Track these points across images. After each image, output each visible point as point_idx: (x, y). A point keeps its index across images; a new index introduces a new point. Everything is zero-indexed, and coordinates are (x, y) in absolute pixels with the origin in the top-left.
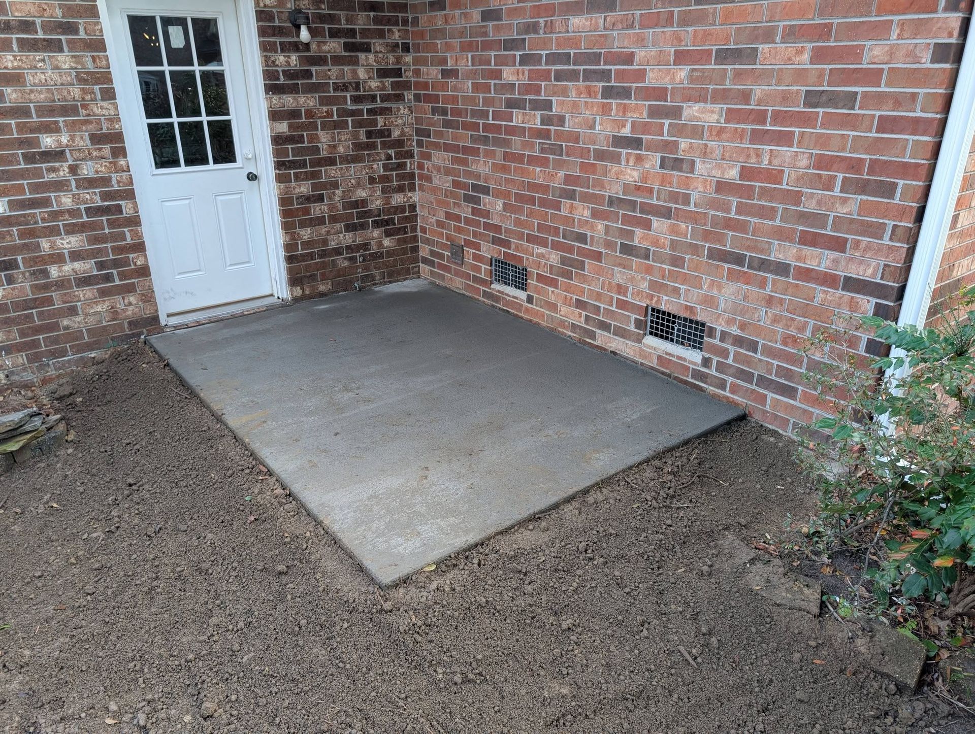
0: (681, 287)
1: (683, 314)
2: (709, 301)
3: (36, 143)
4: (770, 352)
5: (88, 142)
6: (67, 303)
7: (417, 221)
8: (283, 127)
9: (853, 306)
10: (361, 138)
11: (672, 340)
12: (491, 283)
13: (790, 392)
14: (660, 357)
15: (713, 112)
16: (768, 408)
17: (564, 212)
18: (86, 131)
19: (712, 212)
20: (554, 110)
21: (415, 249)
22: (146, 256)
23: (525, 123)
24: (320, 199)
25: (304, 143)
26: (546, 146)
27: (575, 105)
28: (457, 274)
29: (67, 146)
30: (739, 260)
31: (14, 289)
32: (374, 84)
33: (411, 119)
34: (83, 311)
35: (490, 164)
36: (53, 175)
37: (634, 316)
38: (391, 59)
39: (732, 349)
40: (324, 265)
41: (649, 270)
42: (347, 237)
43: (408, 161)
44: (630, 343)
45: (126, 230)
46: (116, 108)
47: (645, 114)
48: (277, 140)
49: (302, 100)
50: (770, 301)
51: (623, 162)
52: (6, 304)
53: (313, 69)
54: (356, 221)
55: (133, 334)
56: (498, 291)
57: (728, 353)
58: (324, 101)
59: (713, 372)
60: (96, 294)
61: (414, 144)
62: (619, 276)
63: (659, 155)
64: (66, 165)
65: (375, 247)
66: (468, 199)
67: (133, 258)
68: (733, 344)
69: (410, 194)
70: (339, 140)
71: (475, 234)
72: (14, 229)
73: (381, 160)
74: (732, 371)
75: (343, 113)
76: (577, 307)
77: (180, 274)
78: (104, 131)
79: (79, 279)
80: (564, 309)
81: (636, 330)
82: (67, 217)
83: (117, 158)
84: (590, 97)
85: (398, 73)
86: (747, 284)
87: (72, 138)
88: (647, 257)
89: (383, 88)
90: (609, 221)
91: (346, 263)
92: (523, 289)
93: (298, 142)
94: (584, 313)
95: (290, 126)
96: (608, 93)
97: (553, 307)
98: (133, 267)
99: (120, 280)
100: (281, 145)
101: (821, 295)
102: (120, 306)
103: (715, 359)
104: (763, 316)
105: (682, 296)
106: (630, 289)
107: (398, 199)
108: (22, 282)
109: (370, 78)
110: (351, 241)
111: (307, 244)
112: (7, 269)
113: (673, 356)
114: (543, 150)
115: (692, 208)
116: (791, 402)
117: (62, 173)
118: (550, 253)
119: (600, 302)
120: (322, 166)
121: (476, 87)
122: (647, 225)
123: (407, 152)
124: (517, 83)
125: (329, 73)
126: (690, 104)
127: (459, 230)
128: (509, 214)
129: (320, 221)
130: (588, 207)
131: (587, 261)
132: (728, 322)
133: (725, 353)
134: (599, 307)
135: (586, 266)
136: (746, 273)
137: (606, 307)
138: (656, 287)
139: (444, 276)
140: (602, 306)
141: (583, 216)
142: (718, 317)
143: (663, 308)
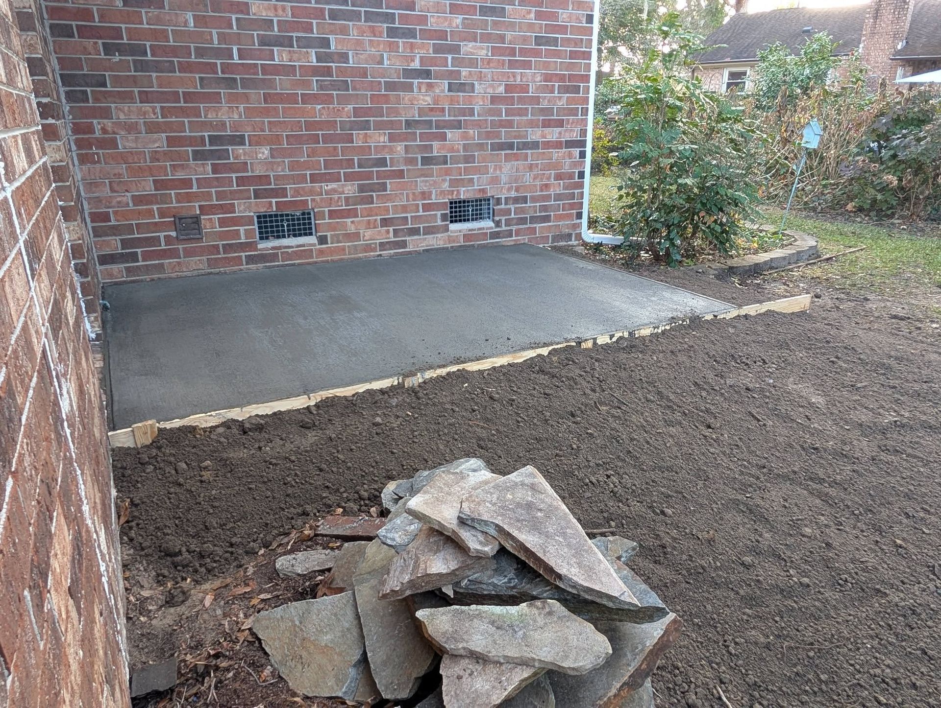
0: (475, 177)
1: (478, 196)
2: (494, 181)
4: (534, 199)
9: (570, 155)
11: (468, 220)
12: (255, 244)
13: (547, 219)
14: (465, 236)
15: (483, 49)
16: (538, 235)
17: (358, 143)
19: (490, 118)
20: (333, 47)
23: (294, 61)
26: (326, 83)
27: (359, 43)
30: (511, 146)
35: (241, 109)
37: (439, 213)
39: (512, 207)
41: (448, 172)
44: (439, 235)
47: (431, 51)
50: (531, 167)
51: (415, 90)
56: (273, 248)
57: (511, 211)
59: (504, 228)
62: (422, 185)
63: (446, 82)
66: (198, 156)
68: (513, 204)
71: (220, 195)
74: (515, 221)
76: (382, 226)
80: (368, 234)
81: (443, 223)
84: (375, 36)
86: (517, 160)
88: (446, 163)
90: (407, 141)
92: (306, 235)
94: (391, 229)
96: (392, 32)
97: (356, 236)
101: (557, 154)
103: (503, 219)
104: (528, 178)
105: (476, 183)
106: (434, 192)
113: (475, 230)
114: (321, 88)
115: (476, 118)
116: (549, 224)
118: (343, 186)
119: (406, 212)
121: (202, 22)
122: (443, 137)
124: (275, 20)
126: (465, 43)
127: (189, 198)
128: (279, 160)
130: (385, 134)
131: (388, 181)
132: (509, 189)
133: (509, 212)
134: (407, 217)
135: (388, 186)
136: (515, 154)
137: (413, 214)
138: (454, 183)
139: (162, 264)
140: (409, 215)
141: (379, 142)
142: (502, 189)
143: (462, 197)
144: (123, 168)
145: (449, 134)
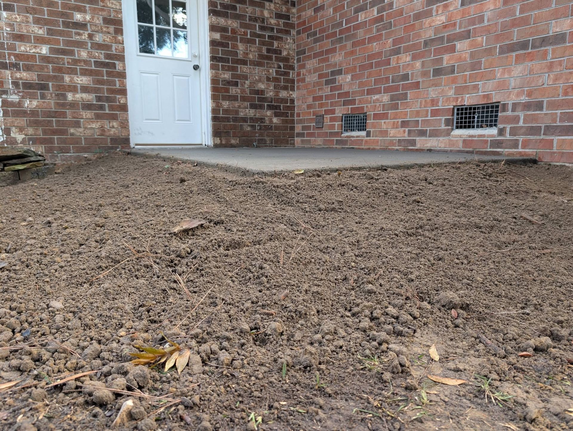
0: (479, 83)
1: (482, 102)
2: (502, 86)
3: (71, 16)
4: (553, 105)
5: (101, 22)
6: (75, 118)
7: (294, 110)
8: (217, 36)
10: (263, 52)
11: (473, 127)
12: (342, 133)
14: (464, 141)
16: (555, 150)
18: (101, 15)
19: (501, 20)
21: (293, 128)
22: (126, 98)
23: (367, 18)
24: (236, 84)
25: (229, 48)
26: (380, 27)
28: (319, 135)
29: (89, 22)
30: (524, 45)
31: (44, 102)
32: (273, 21)
33: (294, 46)
34: (83, 125)
35: (343, 54)
36: (78, 37)
37: (444, 118)
38: (284, 9)
39: (522, 115)
40: (235, 127)
41: (454, 81)
42: (251, 112)
43: (291, 72)
44: (441, 139)
45: (117, 79)
46: (121, 5)
48: (213, 43)
49: (230, 22)
50: (551, 67)
51: (434, 13)
52: (38, 111)
53: (238, 5)
54: (257, 103)
55: (112, 147)
57: (519, 118)
58: (243, 25)
59: (508, 137)
60: (93, 117)
61: (295, 62)
62: (433, 93)
64: (86, 33)
65: (267, 122)
66: (327, 83)
67: (119, 98)
68: (523, 110)
69: (291, 93)
70: (250, 51)
71: (332, 104)
72: (50, 65)
73: (274, 68)
74: (523, 131)
75: (254, 34)
76: (402, 127)
77: (146, 119)
78: (112, 17)
79: (84, 104)
80: (392, 132)
81: (446, 128)
82: (82, 64)
83: (117, 34)
85: (288, 17)
86: (532, 60)
87: (93, 18)
88: (453, 72)
89: (278, 25)
90: (424, 58)
91: (249, 129)
92: (363, 130)
93: (225, 47)
94: (407, 129)
95: (222, 36)
97: (385, 133)
98: (118, 104)
99: (109, 110)
100: (215, 46)
102: (107, 127)
103: (509, 127)
104: (547, 79)
105: (481, 89)
106: (441, 99)
107: (283, 94)
108: (49, 99)
109: (271, 17)
110: (253, 115)
111: (226, 111)
112: (42, 89)
113: (475, 136)
114: (378, 30)
115: (486, 23)
117: (83, 37)
118: (383, 96)
119: (419, 117)
120: (239, 64)
121: (335, 10)
122: (452, 49)
123: (290, 66)
125: (247, 10)
127: (321, 105)
128: (355, 81)
129: (234, 98)
130: (410, 54)
131: (409, 92)
132: (518, 95)
133: (516, 119)
134: (418, 121)
135: (409, 95)
136: (530, 53)
137: (423, 119)
138: (460, 91)
139: (310, 140)
140: (420, 119)
141: (406, 62)
142: (510, 94)
143: (466, 103)
144: (305, 92)
145: (459, 45)
